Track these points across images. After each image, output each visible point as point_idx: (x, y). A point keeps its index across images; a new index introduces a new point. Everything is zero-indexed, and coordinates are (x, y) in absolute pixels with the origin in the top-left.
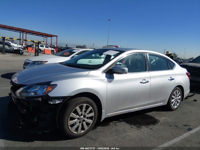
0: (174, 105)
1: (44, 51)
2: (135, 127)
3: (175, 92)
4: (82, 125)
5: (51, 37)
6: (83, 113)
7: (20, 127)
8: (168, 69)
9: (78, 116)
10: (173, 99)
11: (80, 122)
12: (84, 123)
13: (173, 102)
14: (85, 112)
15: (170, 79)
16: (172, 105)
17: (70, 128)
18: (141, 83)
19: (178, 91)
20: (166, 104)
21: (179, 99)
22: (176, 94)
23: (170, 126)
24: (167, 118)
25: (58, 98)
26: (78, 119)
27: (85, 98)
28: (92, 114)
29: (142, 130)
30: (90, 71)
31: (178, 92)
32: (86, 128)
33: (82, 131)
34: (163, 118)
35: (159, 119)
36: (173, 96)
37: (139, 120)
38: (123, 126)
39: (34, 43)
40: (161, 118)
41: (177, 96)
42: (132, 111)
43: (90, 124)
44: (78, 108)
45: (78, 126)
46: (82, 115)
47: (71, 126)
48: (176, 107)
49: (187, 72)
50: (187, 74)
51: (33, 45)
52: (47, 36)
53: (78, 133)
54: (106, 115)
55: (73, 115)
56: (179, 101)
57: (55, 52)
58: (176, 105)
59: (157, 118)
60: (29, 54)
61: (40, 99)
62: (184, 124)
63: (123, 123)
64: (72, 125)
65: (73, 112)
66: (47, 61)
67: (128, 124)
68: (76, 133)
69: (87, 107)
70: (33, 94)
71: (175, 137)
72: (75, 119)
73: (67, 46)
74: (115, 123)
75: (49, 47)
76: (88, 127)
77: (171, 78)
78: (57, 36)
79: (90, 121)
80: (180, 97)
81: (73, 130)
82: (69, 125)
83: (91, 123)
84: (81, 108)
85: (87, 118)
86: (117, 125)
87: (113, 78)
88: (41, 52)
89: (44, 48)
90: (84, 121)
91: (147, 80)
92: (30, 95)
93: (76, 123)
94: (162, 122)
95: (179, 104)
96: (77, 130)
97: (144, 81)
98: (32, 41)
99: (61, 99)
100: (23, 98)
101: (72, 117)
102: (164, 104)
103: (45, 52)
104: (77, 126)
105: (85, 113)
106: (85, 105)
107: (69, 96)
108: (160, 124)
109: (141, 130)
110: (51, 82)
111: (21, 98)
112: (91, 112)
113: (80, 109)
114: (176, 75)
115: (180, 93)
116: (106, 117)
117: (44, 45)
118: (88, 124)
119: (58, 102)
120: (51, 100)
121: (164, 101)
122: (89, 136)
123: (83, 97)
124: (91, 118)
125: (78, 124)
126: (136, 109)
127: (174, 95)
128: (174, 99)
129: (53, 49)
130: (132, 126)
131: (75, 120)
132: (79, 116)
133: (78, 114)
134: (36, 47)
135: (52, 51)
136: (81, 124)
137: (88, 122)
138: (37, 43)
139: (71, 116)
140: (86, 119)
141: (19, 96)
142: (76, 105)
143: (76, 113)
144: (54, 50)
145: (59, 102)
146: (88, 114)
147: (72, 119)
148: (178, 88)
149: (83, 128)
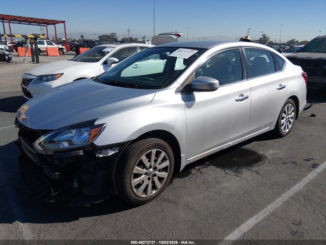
0: (285, 129)
1: (46, 51)
2: (233, 173)
3: (286, 108)
4: (153, 182)
5: (54, 24)
6: (153, 163)
7: (52, 201)
8: (276, 71)
9: (145, 170)
10: (283, 118)
11: (149, 179)
12: (156, 179)
13: (283, 124)
14: (156, 161)
15: (279, 88)
16: (282, 128)
17: (135, 190)
18: (236, 100)
19: (290, 105)
20: (273, 128)
21: (292, 118)
22: (288, 111)
23: (284, 163)
24: (277, 151)
25: (111, 147)
26: (146, 174)
27: (152, 139)
28: (167, 163)
29: (243, 175)
30: (156, 92)
31: (291, 107)
32: (159, 185)
33: (154, 192)
34: (271, 152)
35: (264, 154)
36: (284, 115)
37: (235, 159)
38: (212, 172)
39: (27, 39)
40: (267, 151)
41: (290, 113)
42: (225, 148)
43: (164, 178)
44: (144, 158)
45: (147, 185)
46: (150, 167)
47: (135, 187)
48: (287, 130)
49: (303, 72)
50: (303, 75)
51: (26, 43)
52: (47, 23)
53: (148, 195)
54: (187, 161)
55: (137, 169)
56: (292, 121)
57: (65, 51)
58: (288, 128)
59: (261, 153)
60: (21, 59)
61: (81, 153)
62: (305, 158)
63: (212, 167)
64: (138, 186)
65: (138, 166)
66: (63, 74)
67: (219, 169)
68: (144, 196)
69: (158, 154)
70: (66, 145)
71: (295, 181)
72: (141, 175)
73: (82, 37)
74: (199, 170)
75: (54, 44)
76: (161, 184)
77: (281, 85)
78: (64, 22)
79: (164, 175)
80: (293, 113)
81: (140, 193)
82: (133, 185)
83: (166, 177)
84: (149, 156)
85: (159, 171)
86: (202, 172)
87: (193, 99)
88: (41, 54)
89: (46, 45)
90: (155, 175)
91: (245, 95)
92: (61, 147)
93: (143, 181)
94: (270, 158)
95: (291, 125)
96: (145, 191)
97: (241, 98)
98: (23, 36)
99: (117, 147)
100: (48, 153)
101: (136, 173)
102: (270, 130)
103: (47, 53)
104: (145, 186)
105: (155, 164)
106: (154, 151)
107: (129, 141)
108: (268, 163)
109: (243, 177)
110: (95, 120)
111: (46, 153)
112: (164, 159)
113: (147, 158)
114: (287, 79)
115: (293, 108)
116: (188, 163)
117: (45, 41)
118: (160, 179)
119: (111, 153)
120: (99, 151)
121: (271, 124)
122: (165, 197)
123: (149, 139)
124: (165, 169)
125: (146, 182)
126: (231, 143)
127: (285, 113)
128: (285, 119)
129: (60, 46)
130: (227, 171)
131: (142, 177)
132: (147, 169)
133: (144, 167)
134: (32, 46)
135: (60, 49)
136: (151, 181)
137: (161, 176)
138: (32, 38)
139: (135, 171)
140: (157, 172)
141: (41, 150)
142: (141, 153)
143: (142, 166)
144: (64, 47)
145: (114, 153)
146: (160, 164)
147: (137, 176)
148: (291, 100)
149: (154, 187)
